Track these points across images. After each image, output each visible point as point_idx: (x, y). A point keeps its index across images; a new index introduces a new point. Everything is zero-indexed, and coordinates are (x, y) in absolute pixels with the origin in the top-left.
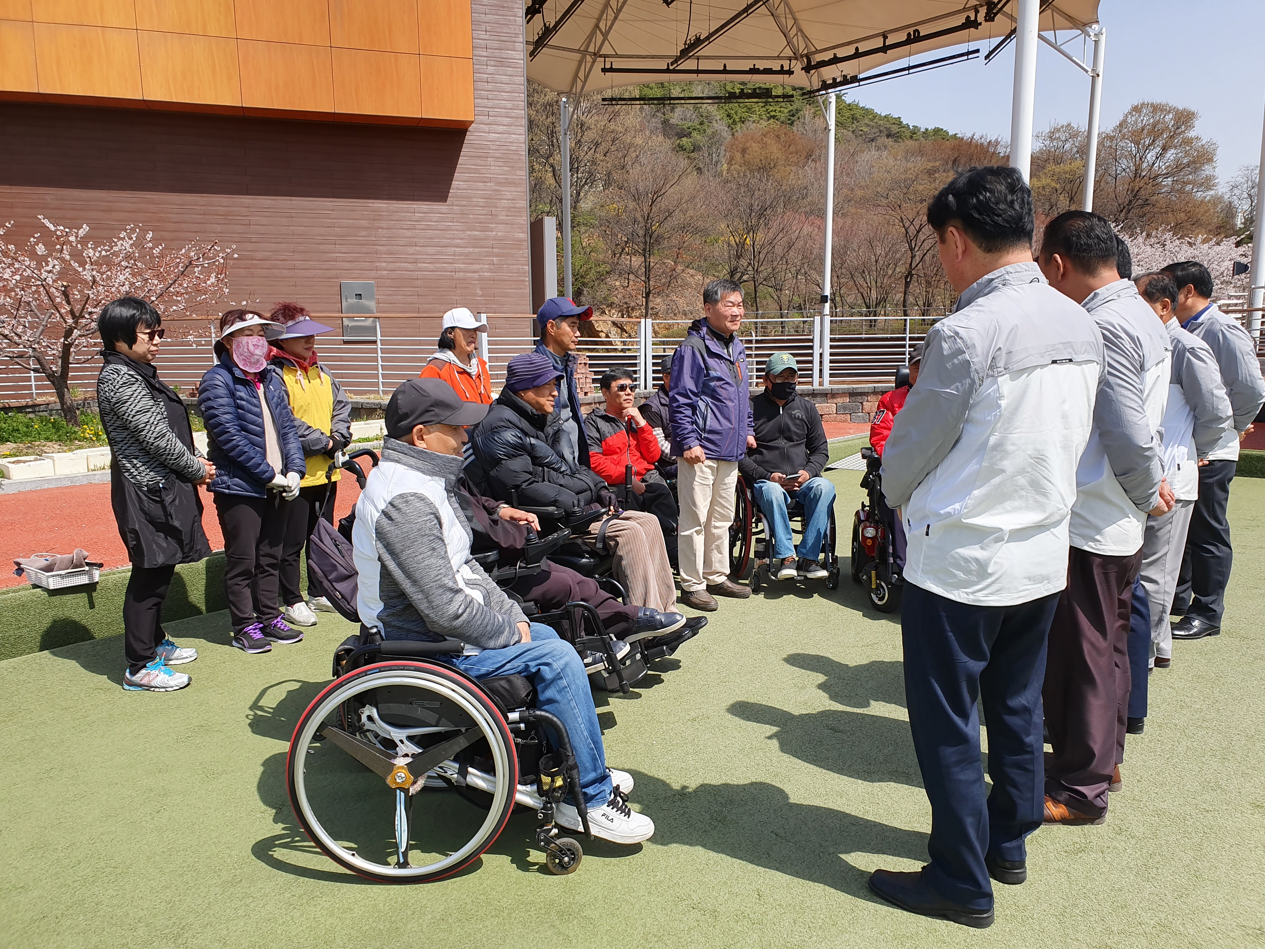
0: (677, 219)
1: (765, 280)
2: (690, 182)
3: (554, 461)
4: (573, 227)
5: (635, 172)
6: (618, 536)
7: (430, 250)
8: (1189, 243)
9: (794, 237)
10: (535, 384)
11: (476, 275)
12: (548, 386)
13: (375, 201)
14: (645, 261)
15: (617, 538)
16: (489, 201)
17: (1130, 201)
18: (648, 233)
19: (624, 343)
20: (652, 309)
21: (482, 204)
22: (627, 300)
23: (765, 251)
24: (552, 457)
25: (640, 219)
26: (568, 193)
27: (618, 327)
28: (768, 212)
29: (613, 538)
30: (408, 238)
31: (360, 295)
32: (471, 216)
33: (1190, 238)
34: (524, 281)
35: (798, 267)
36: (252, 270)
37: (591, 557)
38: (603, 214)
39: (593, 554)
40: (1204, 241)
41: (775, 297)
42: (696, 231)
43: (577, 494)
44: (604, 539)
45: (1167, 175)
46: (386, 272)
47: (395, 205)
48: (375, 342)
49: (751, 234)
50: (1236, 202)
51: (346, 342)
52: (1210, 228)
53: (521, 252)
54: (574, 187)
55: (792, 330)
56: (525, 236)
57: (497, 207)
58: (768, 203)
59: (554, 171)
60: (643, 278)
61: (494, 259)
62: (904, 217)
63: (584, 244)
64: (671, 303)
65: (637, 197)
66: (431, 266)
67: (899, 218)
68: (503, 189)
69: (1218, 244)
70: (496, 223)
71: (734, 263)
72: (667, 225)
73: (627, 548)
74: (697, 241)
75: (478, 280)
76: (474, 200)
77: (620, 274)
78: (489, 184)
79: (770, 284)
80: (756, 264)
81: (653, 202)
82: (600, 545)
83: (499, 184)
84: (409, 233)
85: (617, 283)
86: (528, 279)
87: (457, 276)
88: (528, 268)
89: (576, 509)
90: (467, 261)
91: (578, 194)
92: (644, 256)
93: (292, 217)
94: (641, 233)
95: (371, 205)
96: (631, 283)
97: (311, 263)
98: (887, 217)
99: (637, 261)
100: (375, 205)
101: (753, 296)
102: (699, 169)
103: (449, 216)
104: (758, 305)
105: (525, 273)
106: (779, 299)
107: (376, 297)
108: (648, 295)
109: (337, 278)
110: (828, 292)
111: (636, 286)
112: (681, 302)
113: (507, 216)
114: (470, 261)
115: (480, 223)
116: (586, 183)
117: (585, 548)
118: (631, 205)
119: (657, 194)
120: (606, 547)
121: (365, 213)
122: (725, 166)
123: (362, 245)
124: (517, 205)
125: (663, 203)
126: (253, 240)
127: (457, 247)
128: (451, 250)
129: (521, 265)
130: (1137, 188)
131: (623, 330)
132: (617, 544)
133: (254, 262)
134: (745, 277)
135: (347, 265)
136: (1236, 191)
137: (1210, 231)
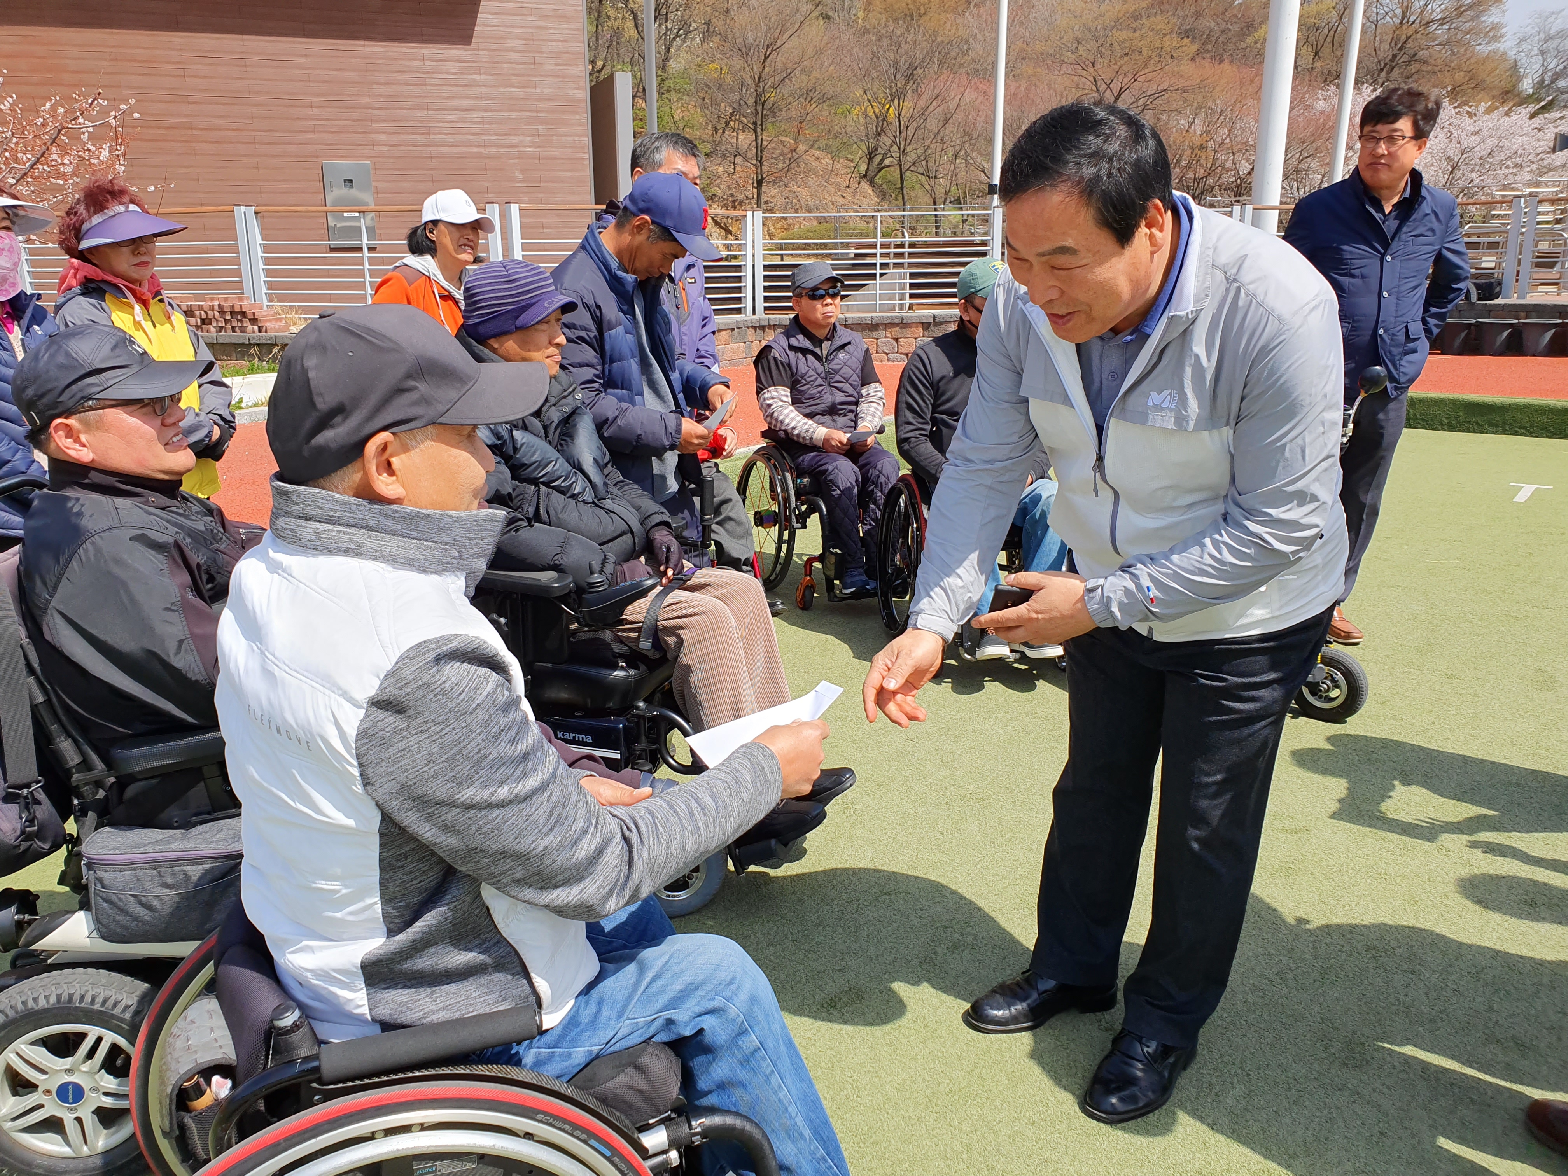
0: (799, 81)
1: (914, 164)
2: (815, 31)
3: (559, 473)
4: (661, 94)
5: (740, 18)
6: (682, 628)
7: (449, 115)
8: (1468, 112)
9: (952, 105)
10: (520, 322)
11: (514, 152)
12: (544, 327)
13: (367, 43)
14: (756, 140)
15: (681, 632)
16: (531, 42)
17: (1394, 56)
18: (760, 101)
19: (728, 247)
20: (766, 202)
21: (520, 48)
22: (733, 191)
23: (915, 125)
24: (558, 466)
25: (750, 82)
26: (652, 50)
27: (722, 228)
28: (919, 71)
29: (673, 631)
30: (416, 97)
31: (351, 181)
32: (505, 65)
33: (1470, 107)
34: (583, 159)
35: (958, 148)
36: (194, 145)
37: (631, 665)
38: (701, 76)
39: (634, 658)
40: (1488, 111)
41: (927, 187)
42: (824, 99)
43: (600, 545)
44: (656, 633)
45: (1442, 21)
46: (386, 148)
47: (395, 49)
48: (360, 249)
49: (896, 101)
50: (1523, 61)
51: (333, 250)
52: (1495, 93)
53: (578, 117)
54: (661, 42)
55: (949, 231)
56: (582, 94)
57: (541, 52)
58: (918, 62)
59: (635, 19)
60: (754, 162)
61: (539, 127)
62: (1098, 78)
63: (677, 118)
64: (791, 196)
65: (745, 52)
66: (450, 139)
67: (1091, 79)
68: (550, 25)
69: (1507, 114)
70: (542, 76)
71: (873, 143)
72: (785, 90)
73: (699, 651)
74: (824, 111)
75: (518, 158)
76: (509, 41)
77: (724, 156)
78: (529, 18)
79: (921, 170)
80: (903, 143)
81: (766, 58)
82: (645, 644)
83: (544, 17)
84: (417, 91)
85: (721, 169)
86: (588, 156)
87: (487, 152)
88: (587, 141)
89: (596, 578)
90: (501, 131)
91: (668, 50)
92: (755, 131)
93: (246, 66)
94: (751, 101)
95: (360, 48)
96: (738, 168)
97: (278, 134)
98: (1076, 78)
99: (745, 139)
100: (367, 49)
101: (899, 185)
102: (827, 17)
103: (474, 65)
104: (906, 197)
105: (583, 148)
106: (932, 189)
107: (374, 184)
108: (760, 183)
109: (317, 157)
110: (997, 181)
111: (746, 171)
112: (804, 193)
113: (557, 65)
114: (506, 131)
115: (518, 75)
116: (677, 35)
117: (618, 648)
118: (737, 63)
119: (771, 48)
120: (658, 643)
121: (353, 60)
122: (861, 14)
123: (351, 108)
124: (570, 49)
125: (779, 60)
126: (190, 99)
127: (486, 111)
128: (477, 115)
129: (577, 135)
130: (1404, 37)
131: (728, 232)
132: (680, 642)
133: (195, 132)
134: (887, 162)
135: (329, 138)
136: (1525, 46)
137: (1494, 97)
